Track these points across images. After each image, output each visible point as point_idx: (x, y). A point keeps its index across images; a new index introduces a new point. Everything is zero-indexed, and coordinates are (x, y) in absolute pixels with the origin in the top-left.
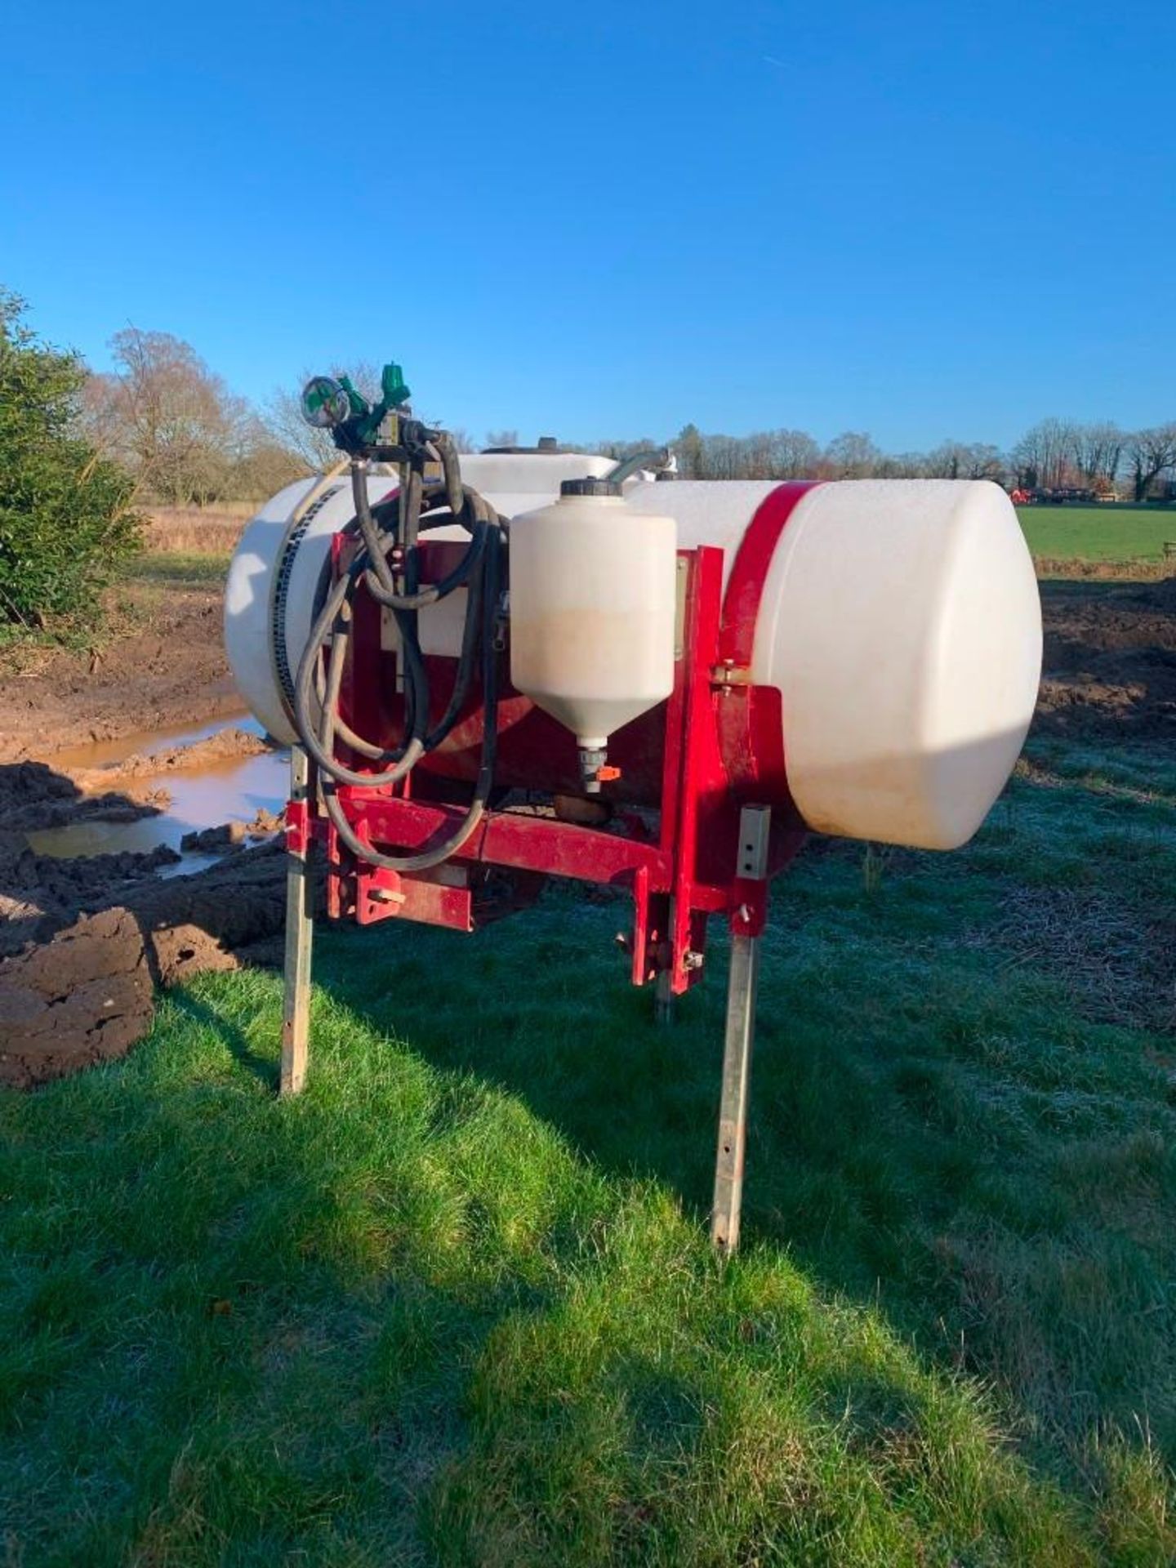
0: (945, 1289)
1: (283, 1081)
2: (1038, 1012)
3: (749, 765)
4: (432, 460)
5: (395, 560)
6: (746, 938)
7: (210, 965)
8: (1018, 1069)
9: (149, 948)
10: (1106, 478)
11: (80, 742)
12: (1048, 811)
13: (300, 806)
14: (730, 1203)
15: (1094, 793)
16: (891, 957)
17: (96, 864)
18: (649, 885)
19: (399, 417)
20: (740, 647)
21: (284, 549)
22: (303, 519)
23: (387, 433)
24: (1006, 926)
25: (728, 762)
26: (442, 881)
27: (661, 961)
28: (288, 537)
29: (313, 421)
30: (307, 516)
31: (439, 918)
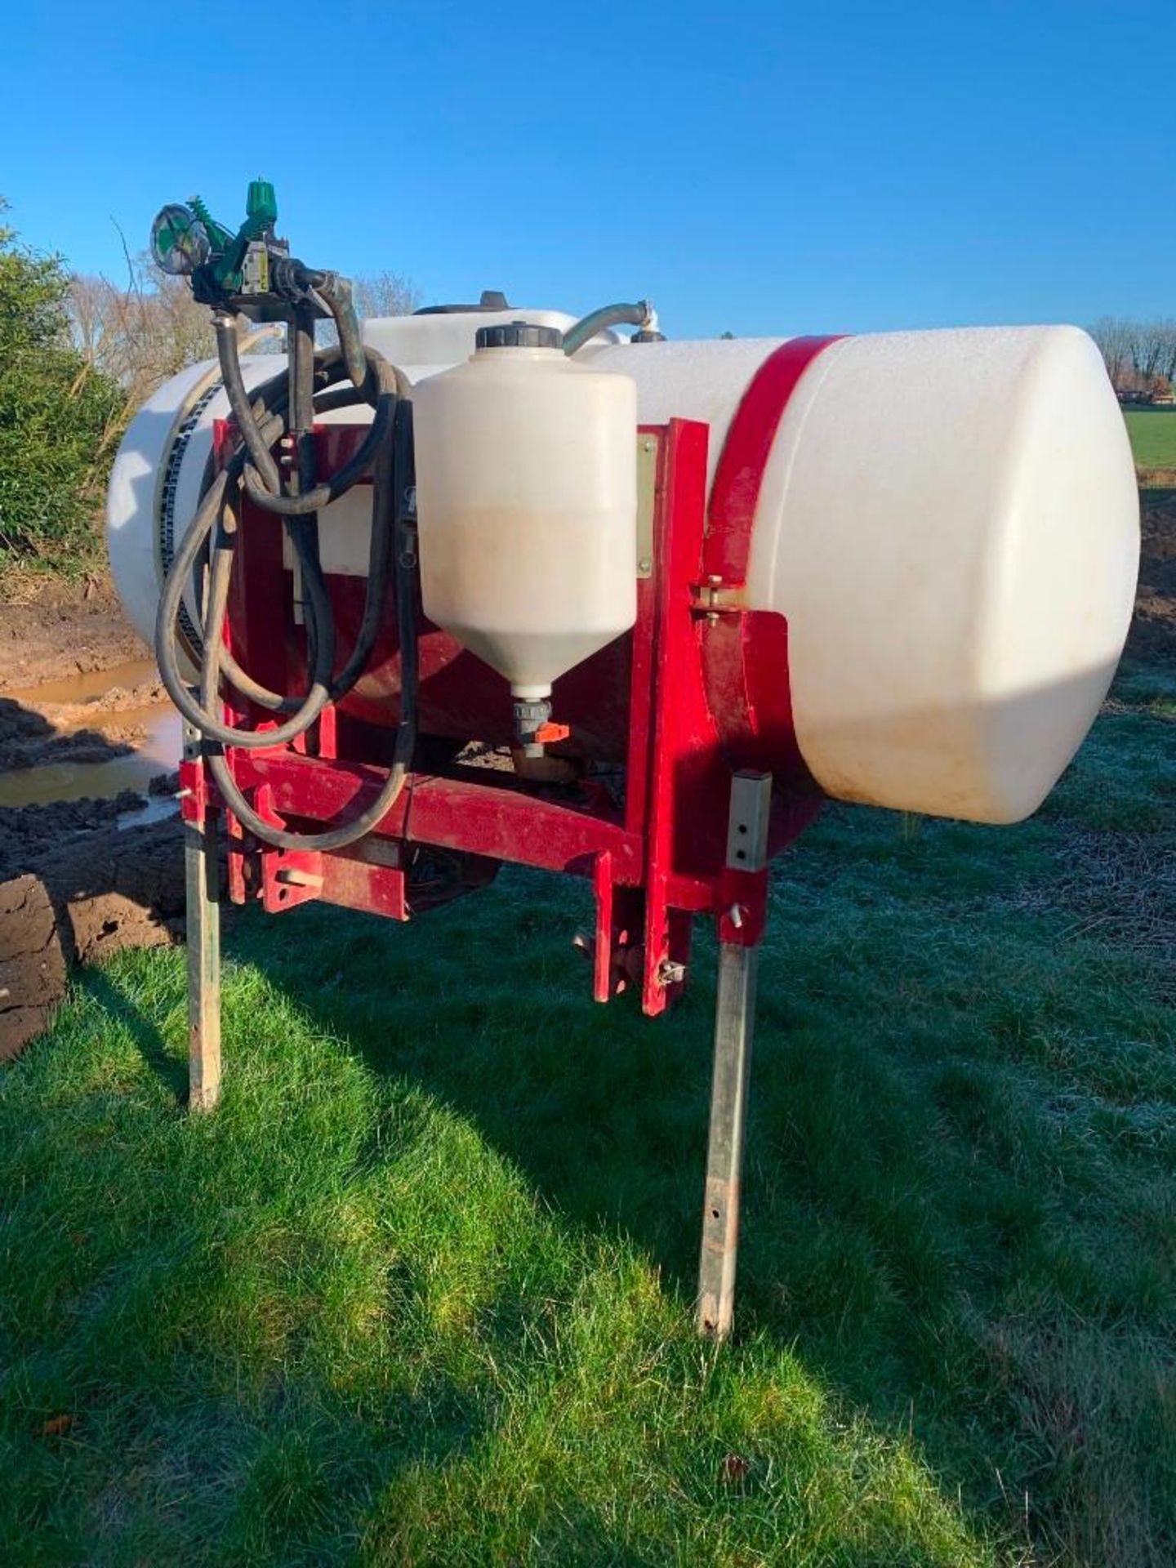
0: (1001, 1404)
1: (192, 1094)
2: (1109, 995)
3: (745, 718)
4: (326, 316)
5: (286, 451)
6: (739, 947)
7: (136, 941)
8: (1086, 1071)
9: (64, 923)
10: (1163, 379)
11: (65, 673)
12: (1113, 741)
13: (194, 767)
14: (720, 1280)
15: (1162, 721)
16: (930, 924)
17: (47, 812)
18: (614, 875)
19: (270, 253)
20: (731, 559)
21: (171, 446)
22: (196, 407)
23: (255, 277)
24: (1067, 882)
25: (717, 713)
26: (369, 859)
27: (631, 971)
28: (177, 430)
29: (165, 266)
30: (200, 403)
31: (368, 903)
